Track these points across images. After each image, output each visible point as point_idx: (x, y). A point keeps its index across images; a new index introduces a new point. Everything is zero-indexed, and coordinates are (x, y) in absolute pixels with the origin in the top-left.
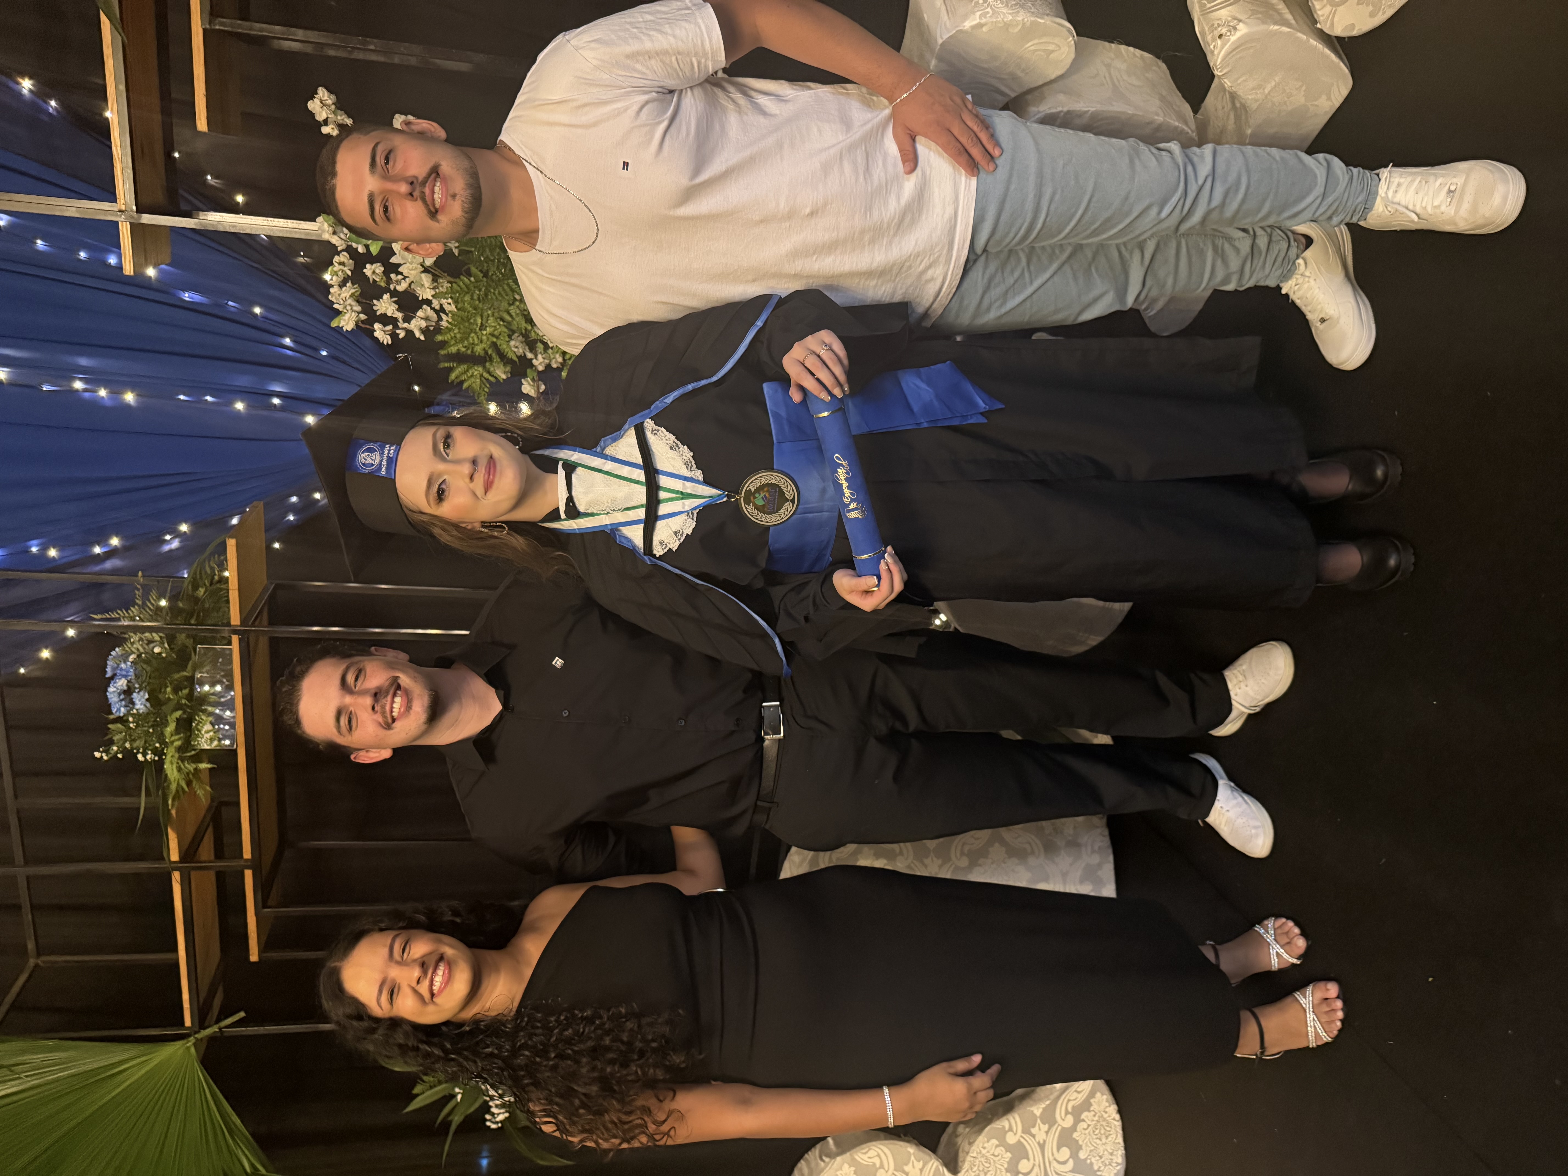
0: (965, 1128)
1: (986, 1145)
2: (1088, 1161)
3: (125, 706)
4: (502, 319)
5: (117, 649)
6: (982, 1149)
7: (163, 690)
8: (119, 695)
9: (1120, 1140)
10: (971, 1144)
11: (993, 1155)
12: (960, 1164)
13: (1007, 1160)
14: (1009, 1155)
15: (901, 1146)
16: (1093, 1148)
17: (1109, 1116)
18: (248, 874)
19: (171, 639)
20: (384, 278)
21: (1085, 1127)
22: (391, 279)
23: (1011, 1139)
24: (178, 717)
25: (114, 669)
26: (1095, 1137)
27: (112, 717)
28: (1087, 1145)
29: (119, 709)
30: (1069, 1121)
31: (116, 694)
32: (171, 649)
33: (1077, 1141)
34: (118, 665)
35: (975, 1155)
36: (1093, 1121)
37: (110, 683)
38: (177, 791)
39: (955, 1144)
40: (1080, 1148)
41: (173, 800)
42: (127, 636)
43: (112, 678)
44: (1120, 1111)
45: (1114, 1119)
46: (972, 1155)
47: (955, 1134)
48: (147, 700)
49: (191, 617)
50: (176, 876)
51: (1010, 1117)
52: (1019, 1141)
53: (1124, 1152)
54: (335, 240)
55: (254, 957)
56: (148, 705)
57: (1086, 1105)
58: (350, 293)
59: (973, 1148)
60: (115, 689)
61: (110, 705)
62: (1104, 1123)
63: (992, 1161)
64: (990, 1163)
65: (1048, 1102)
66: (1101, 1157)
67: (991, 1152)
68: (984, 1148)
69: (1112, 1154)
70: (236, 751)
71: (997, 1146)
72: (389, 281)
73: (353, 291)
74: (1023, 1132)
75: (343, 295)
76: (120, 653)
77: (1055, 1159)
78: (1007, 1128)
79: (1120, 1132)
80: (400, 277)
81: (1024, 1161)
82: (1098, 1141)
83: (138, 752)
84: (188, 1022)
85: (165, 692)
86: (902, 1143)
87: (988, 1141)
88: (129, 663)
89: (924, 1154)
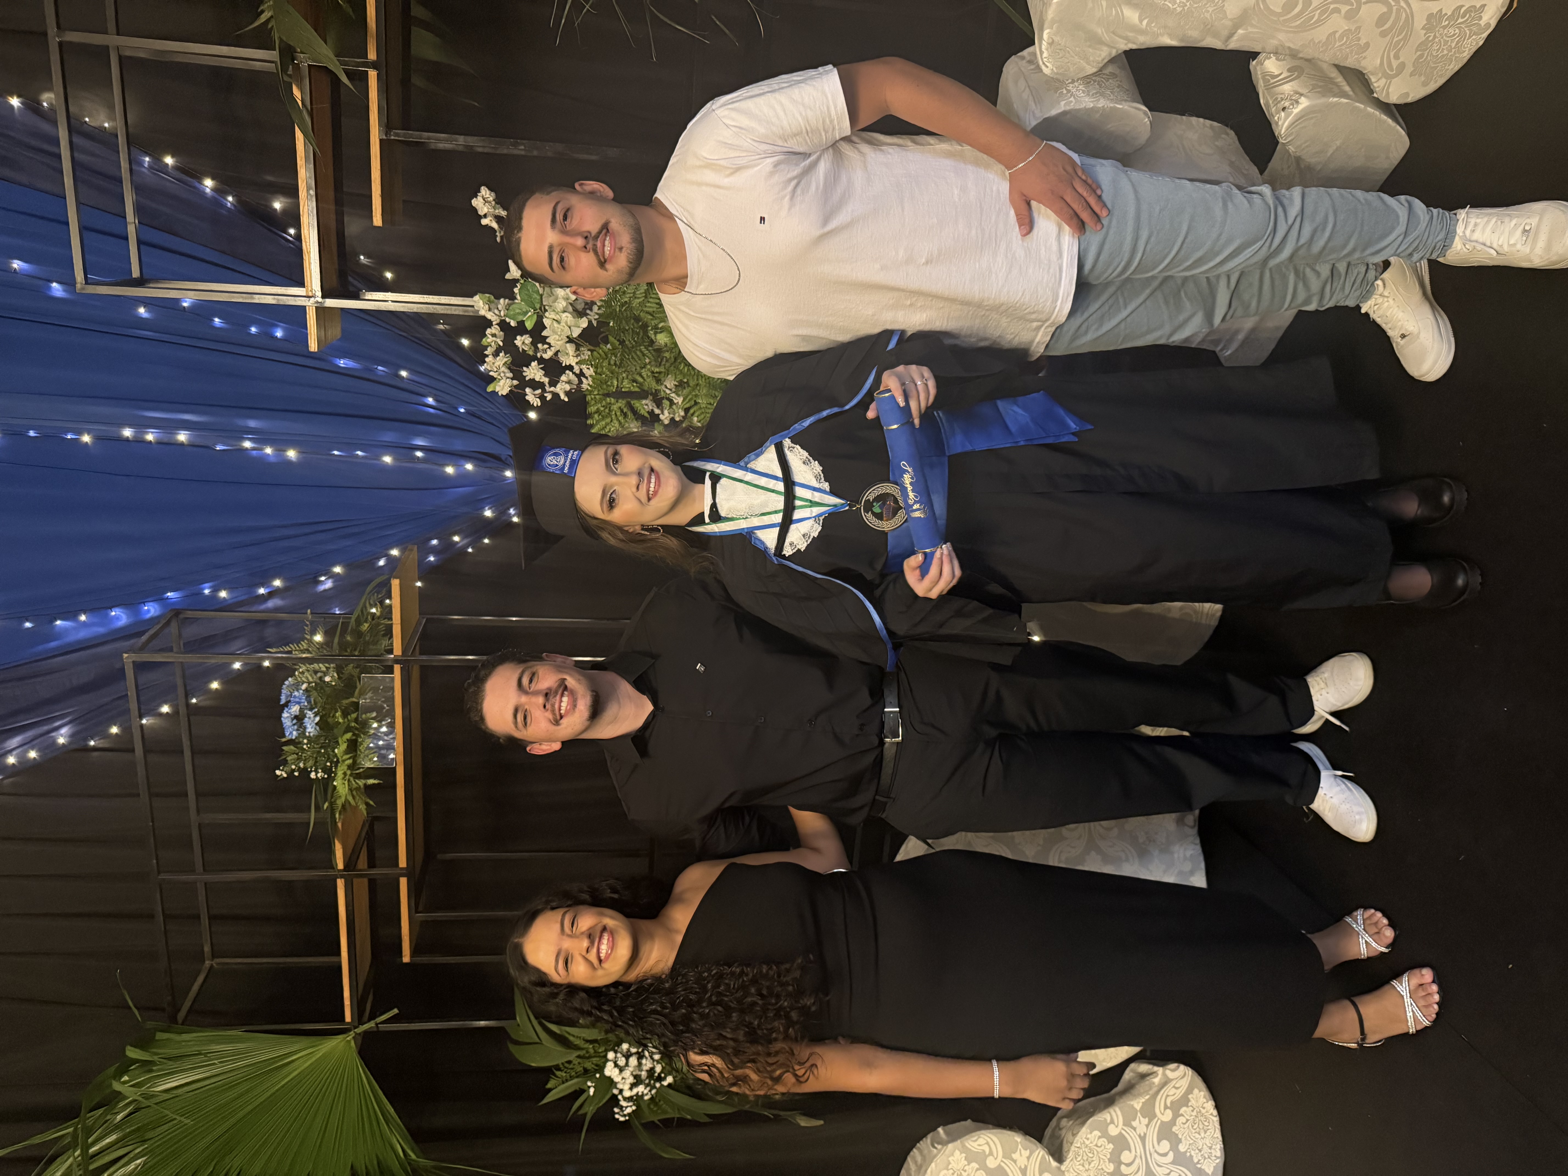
0: (1068, 1122)
1: (1089, 1136)
2: (1188, 1154)
3: (297, 730)
4: (634, 381)
5: (290, 679)
6: (1085, 1140)
7: (331, 715)
8: (293, 720)
9: (1218, 1134)
10: (1074, 1135)
11: (1096, 1145)
12: (1065, 1154)
13: (1110, 1151)
14: (1111, 1146)
15: (1009, 1135)
16: (1192, 1142)
17: (1207, 1112)
18: (403, 881)
19: (339, 670)
20: (533, 348)
21: (1184, 1121)
22: (538, 348)
23: (1113, 1131)
24: (348, 738)
25: (287, 697)
26: (1194, 1131)
27: (284, 740)
28: (1186, 1139)
29: (291, 732)
30: (1168, 1116)
31: (290, 720)
32: (339, 678)
33: (1177, 1135)
34: (291, 693)
35: (1079, 1145)
36: (1191, 1116)
37: (284, 709)
38: (343, 806)
39: (1059, 1137)
40: (1180, 1141)
41: (340, 814)
42: (298, 667)
43: (287, 704)
44: (1217, 1107)
45: (1212, 1114)
46: (1076, 1145)
47: (1058, 1127)
48: (317, 724)
49: (355, 650)
50: (340, 883)
51: (1111, 1110)
52: (1120, 1133)
53: (1222, 1146)
54: (489, 316)
55: (406, 959)
56: (318, 728)
57: (1184, 1101)
58: (503, 362)
59: (1076, 1139)
60: (288, 715)
61: (284, 729)
62: (1202, 1119)
63: (1095, 1152)
64: (1093, 1154)
65: (1147, 1097)
66: (1200, 1151)
67: (1095, 1143)
68: (1088, 1139)
69: (1210, 1148)
70: (395, 769)
71: (1100, 1137)
72: (536, 349)
73: (506, 360)
74: (1124, 1125)
75: (497, 364)
76: (292, 683)
77: (1156, 1151)
78: (1109, 1121)
79: (1218, 1126)
80: (546, 346)
81: (1126, 1152)
82: (1197, 1136)
83: (311, 771)
84: (348, 1018)
85: (334, 716)
86: (1009, 1133)
87: (1091, 1133)
88: (301, 691)
89: (1031, 1143)
